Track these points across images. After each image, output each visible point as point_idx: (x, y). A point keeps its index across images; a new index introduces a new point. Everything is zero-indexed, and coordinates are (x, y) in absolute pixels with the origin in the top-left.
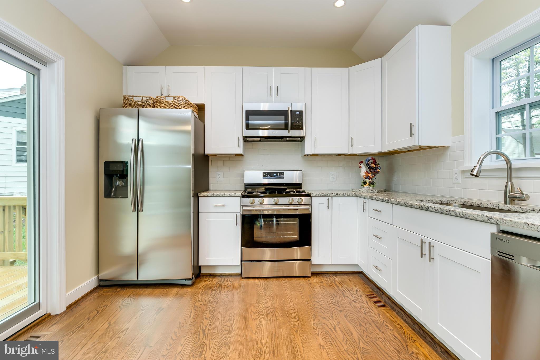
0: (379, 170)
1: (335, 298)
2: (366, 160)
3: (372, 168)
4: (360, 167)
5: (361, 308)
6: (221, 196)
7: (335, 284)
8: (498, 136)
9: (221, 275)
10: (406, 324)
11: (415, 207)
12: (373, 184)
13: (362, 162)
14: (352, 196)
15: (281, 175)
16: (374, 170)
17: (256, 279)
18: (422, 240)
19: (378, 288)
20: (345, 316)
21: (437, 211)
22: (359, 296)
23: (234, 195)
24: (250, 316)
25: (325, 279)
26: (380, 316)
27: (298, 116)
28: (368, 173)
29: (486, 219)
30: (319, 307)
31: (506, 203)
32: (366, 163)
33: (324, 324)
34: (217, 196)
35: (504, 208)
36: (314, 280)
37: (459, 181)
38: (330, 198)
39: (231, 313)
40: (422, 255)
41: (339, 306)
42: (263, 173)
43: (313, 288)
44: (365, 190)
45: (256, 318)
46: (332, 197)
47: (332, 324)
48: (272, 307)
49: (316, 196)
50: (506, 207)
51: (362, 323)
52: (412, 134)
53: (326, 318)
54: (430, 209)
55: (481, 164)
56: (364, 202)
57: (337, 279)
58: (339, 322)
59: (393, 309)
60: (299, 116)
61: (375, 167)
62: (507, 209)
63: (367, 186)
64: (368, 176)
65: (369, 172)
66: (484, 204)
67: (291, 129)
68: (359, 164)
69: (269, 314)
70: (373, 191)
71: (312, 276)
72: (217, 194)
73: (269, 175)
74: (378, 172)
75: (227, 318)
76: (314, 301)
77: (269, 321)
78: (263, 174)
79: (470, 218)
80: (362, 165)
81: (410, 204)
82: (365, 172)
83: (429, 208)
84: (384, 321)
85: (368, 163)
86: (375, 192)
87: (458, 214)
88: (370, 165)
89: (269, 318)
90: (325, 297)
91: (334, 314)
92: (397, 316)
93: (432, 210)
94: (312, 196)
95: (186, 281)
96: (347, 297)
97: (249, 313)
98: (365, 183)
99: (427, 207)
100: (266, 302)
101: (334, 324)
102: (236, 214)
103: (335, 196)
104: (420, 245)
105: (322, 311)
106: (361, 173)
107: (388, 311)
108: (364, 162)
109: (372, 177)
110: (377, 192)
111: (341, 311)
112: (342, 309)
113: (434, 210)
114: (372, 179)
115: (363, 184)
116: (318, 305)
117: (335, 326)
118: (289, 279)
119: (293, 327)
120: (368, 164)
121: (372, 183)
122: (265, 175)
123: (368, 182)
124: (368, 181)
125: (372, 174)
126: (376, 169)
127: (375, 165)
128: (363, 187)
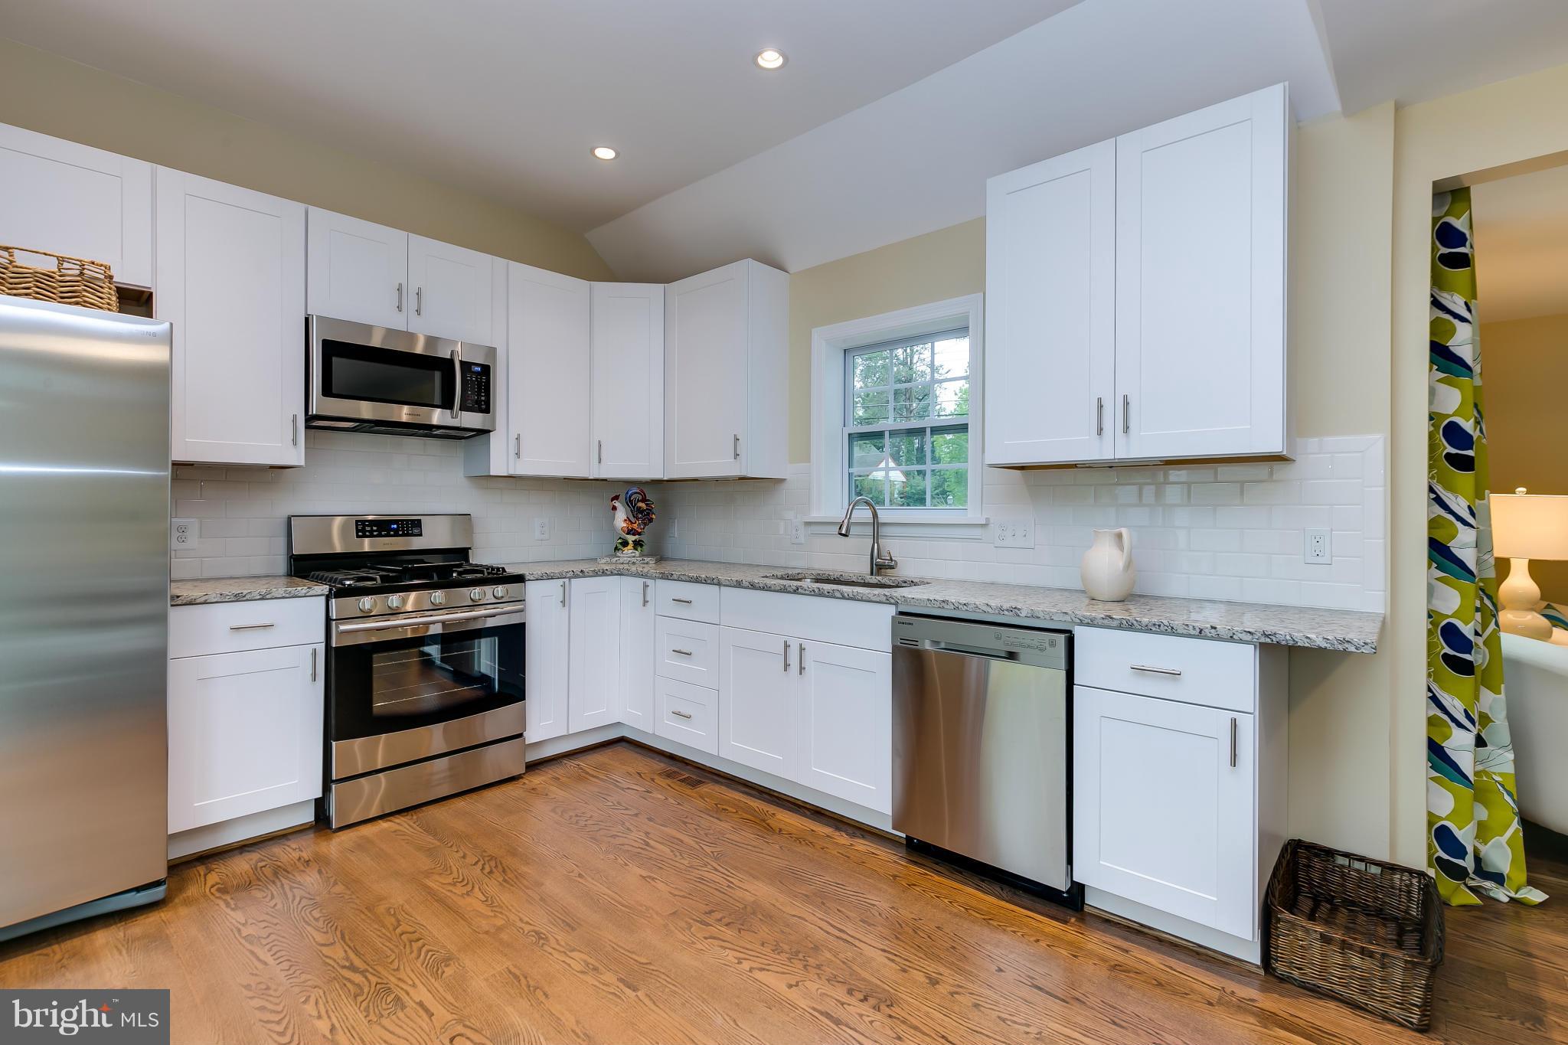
0: (654, 516)
1: (608, 798)
2: (627, 493)
3: (640, 510)
4: (614, 508)
5: (666, 799)
6: (259, 597)
7: (587, 773)
8: (851, 470)
9: (245, 846)
10: (749, 797)
11: (773, 588)
12: (641, 546)
13: (616, 498)
14: (612, 574)
15: (410, 526)
16: (645, 515)
17: (380, 821)
18: (786, 642)
19: (672, 757)
20: (650, 819)
21: (813, 593)
22: (649, 779)
23: (304, 591)
24: (449, 894)
25: (557, 771)
26: (706, 799)
27: (477, 378)
28: (632, 523)
29: (884, 599)
30: (589, 822)
31: (872, 574)
32: (626, 499)
33: (623, 845)
34: (245, 599)
35: (871, 581)
36: (536, 780)
37: (802, 539)
38: (567, 580)
39: (390, 908)
40: (786, 666)
41: (627, 809)
42: (357, 521)
43: (547, 795)
44: (629, 559)
45: (468, 892)
46: (570, 578)
47: (636, 839)
48: (486, 859)
49: (537, 580)
50: (874, 580)
51: (685, 820)
52: (736, 455)
53: (618, 836)
54: (800, 590)
55: (850, 518)
56: (646, 586)
57: (585, 763)
58: (647, 833)
59: (717, 782)
60: (481, 379)
61: (647, 509)
62: (875, 581)
63: (629, 550)
64: (633, 529)
65: (633, 520)
66: (846, 577)
67: (460, 410)
68: (612, 501)
69: (491, 872)
70: (646, 561)
71: (526, 772)
72: (245, 592)
73: (375, 528)
74: (651, 520)
75: (390, 921)
76: (571, 817)
77: (505, 884)
78: (357, 525)
79: (864, 598)
80: (617, 504)
81: (761, 585)
82: (625, 520)
83: (798, 589)
84: (716, 804)
85: (631, 501)
86: (651, 562)
87: (846, 595)
88: (635, 505)
89: (501, 879)
90: (586, 803)
91: (627, 824)
92: (730, 790)
93: (802, 591)
94: (529, 580)
95: (139, 895)
96: (629, 788)
97: (440, 889)
98: (625, 544)
99: (795, 588)
100: (461, 854)
101: (642, 839)
102: (314, 646)
103: (576, 576)
104: (782, 652)
105: (601, 827)
106: (615, 522)
107: (712, 787)
108: (622, 497)
109: (639, 531)
110: (654, 562)
111: (636, 815)
112: (636, 812)
113: (807, 592)
114: (639, 534)
115: (620, 546)
116: (586, 821)
117: (645, 841)
118: (474, 796)
119: (569, 872)
120: (630, 503)
121: (638, 544)
122: (363, 528)
123: (631, 542)
124: (631, 538)
125: (639, 525)
126: (648, 514)
127: (647, 505)
128: (620, 552)
